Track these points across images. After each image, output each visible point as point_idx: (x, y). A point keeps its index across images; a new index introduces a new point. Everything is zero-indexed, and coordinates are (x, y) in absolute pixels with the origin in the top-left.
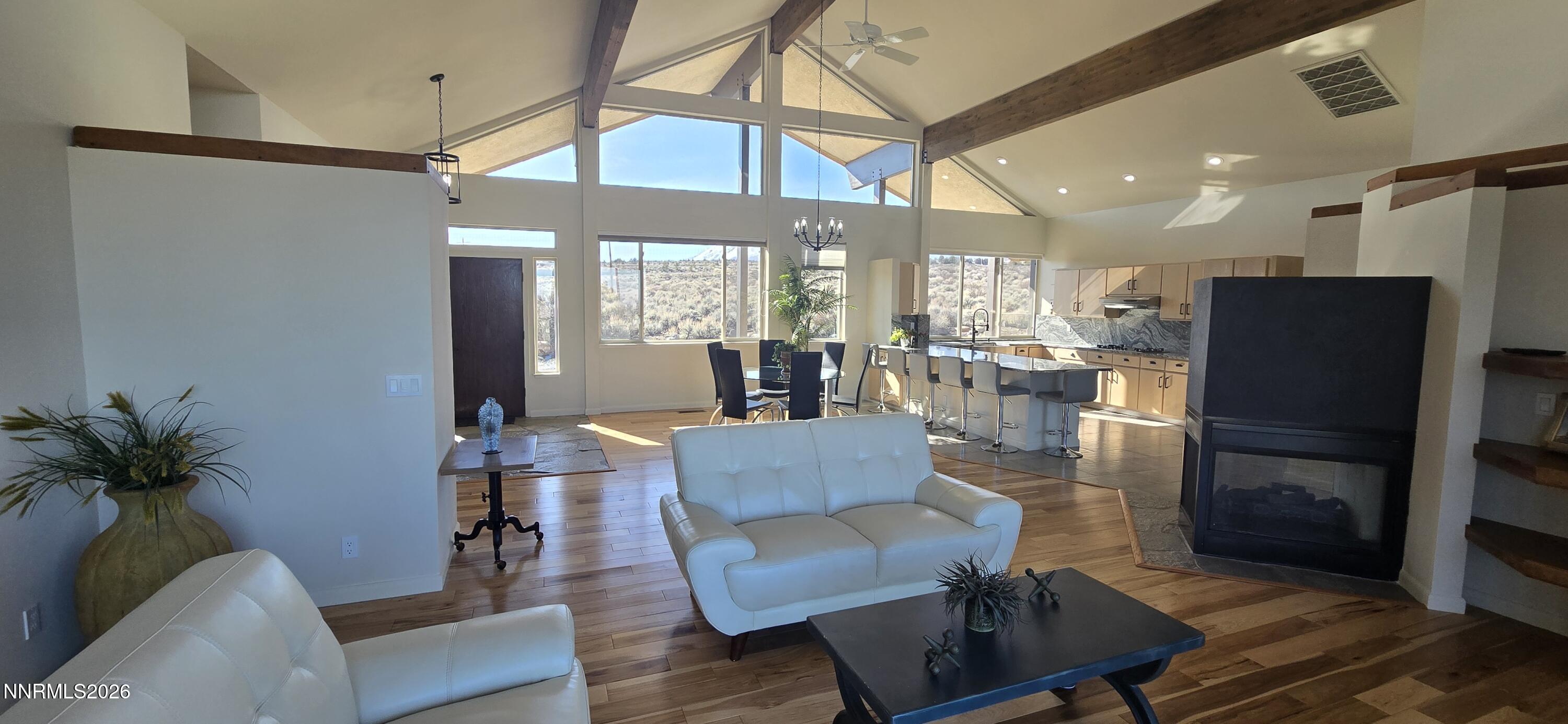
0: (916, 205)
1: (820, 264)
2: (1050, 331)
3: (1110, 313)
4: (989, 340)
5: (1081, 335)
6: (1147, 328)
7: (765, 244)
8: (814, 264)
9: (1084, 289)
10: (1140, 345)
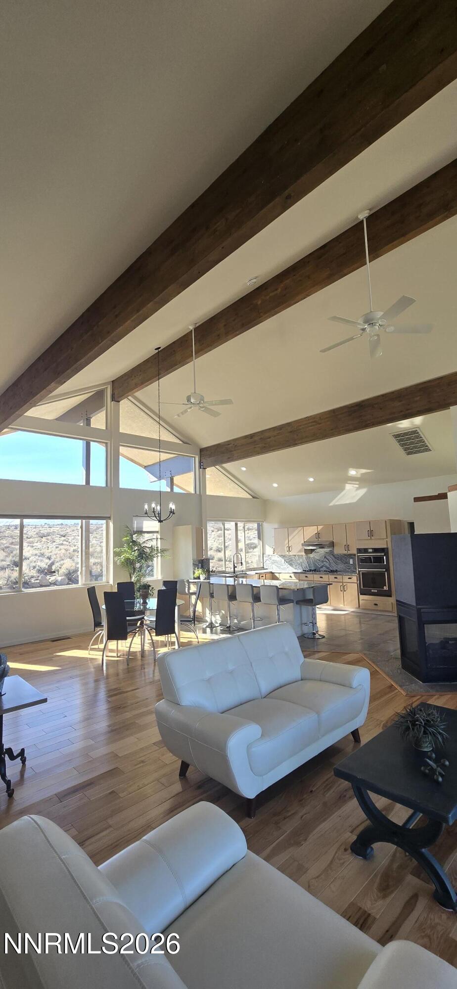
0: (198, 493)
1: (144, 530)
2: (273, 563)
3: (307, 552)
4: (242, 571)
5: (291, 565)
6: (327, 558)
7: (109, 518)
8: (141, 530)
9: (291, 539)
10: (324, 569)
